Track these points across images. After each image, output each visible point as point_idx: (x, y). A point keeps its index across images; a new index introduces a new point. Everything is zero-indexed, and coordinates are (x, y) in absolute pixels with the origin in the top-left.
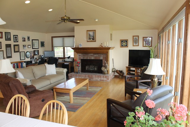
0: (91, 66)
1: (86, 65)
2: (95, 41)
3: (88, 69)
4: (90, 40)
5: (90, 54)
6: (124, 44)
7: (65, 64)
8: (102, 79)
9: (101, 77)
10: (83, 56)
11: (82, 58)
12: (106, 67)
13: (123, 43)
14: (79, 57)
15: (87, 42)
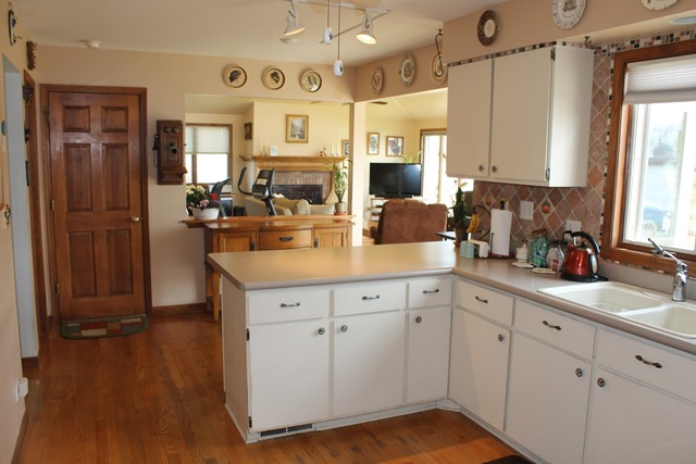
2: (307, 142)
5: (293, 173)
15: (287, 141)
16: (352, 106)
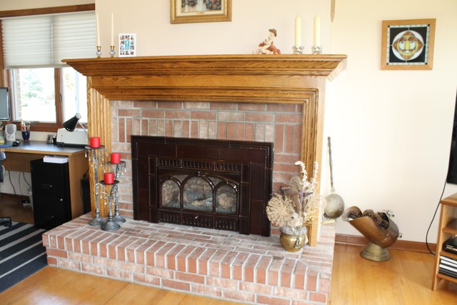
0: (195, 184)
1: (166, 175)
2: (227, 18)
3: (174, 199)
5: (189, 106)
6: (407, 48)
7: (46, 160)
8: (274, 292)
9: (261, 280)
10: (146, 114)
11: (138, 131)
12: (298, 200)
13: (402, 40)
14: (122, 124)
15: (172, 21)
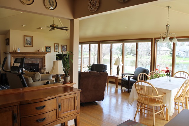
2: (32, 47)
4: (26, 45)
6: (48, 50)
15: (24, 46)
16: (72, 21)
